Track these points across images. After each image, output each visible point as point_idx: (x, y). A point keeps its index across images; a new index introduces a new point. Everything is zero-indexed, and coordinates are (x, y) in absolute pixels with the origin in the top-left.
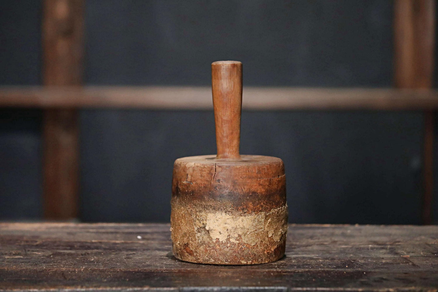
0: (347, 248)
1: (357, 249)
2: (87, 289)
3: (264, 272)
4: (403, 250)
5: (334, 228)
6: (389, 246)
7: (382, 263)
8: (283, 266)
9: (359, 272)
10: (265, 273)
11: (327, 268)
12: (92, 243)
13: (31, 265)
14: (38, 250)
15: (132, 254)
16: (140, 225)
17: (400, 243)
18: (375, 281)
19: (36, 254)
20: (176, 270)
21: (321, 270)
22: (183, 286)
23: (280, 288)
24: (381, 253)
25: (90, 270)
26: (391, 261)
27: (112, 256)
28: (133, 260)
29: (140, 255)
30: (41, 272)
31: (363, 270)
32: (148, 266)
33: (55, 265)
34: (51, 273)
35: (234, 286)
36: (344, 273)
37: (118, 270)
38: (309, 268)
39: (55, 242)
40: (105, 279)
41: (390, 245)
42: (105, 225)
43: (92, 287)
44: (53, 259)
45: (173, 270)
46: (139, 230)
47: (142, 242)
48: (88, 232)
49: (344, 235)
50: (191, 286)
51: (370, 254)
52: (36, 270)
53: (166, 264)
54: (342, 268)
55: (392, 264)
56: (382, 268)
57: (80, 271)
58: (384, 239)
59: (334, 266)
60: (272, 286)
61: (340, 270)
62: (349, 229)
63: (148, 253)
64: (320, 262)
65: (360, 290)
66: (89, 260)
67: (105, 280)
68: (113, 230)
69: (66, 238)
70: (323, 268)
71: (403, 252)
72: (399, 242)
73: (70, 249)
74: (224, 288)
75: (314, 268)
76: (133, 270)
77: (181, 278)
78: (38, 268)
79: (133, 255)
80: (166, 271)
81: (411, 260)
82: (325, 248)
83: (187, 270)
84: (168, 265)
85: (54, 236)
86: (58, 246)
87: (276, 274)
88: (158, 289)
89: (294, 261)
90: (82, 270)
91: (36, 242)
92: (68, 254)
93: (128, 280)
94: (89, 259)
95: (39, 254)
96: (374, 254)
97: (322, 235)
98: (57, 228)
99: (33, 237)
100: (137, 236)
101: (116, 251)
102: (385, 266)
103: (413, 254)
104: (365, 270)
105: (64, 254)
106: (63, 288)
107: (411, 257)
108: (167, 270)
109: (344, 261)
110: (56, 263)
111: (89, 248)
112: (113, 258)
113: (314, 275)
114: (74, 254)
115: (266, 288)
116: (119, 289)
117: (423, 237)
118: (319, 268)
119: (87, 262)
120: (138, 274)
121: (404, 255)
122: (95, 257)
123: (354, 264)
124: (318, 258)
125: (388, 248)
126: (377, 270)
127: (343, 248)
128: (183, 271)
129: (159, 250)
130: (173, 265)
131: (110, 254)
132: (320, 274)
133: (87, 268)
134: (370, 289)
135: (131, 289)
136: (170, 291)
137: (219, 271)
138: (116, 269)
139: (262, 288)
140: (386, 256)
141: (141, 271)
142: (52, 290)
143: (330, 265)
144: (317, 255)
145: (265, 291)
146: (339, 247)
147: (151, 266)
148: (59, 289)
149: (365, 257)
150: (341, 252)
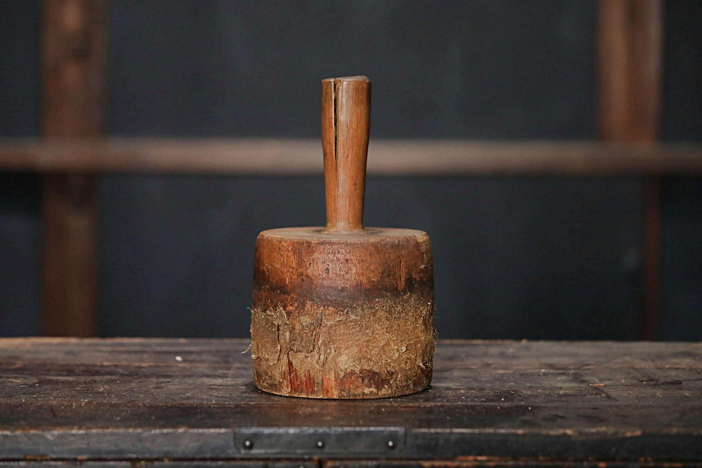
0: (505, 374)
1: (522, 374)
2: (89, 431)
4: (594, 376)
5: (487, 346)
6: (572, 371)
7: (558, 394)
9: (521, 407)
10: (372, 408)
11: (471, 401)
12: (103, 366)
13: (3, 397)
14: (16, 375)
15: (164, 382)
16: (182, 341)
17: (589, 367)
18: (545, 419)
19: (12, 381)
20: (232, 404)
21: (460, 405)
22: (240, 427)
23: (393, 429)
24: (559, 380)
25: (96, 403)
26: (573, 391)
27: (132, 385)
28: (165, 391)
29: (177, 384)
30: (18, 406)
31: (527, 404)
32: (188, 398)
33: (41, 397)
34: (33, 408)
35: (321, 426)
36: (497, 408)
37: (140, 404)
38: (443, 402)
39: (45, 365)
40: (117, 417)
41: (574, 369)
42: (126, 340)
43: (96, 427)
44: (38, 389)
45: (226, 404)
46: (178, 349)
47: (181, 365)
48: (99, 351)
49: (502, 355)
50: (252, 426)
51: (541, 382)
52: (9, 405)
53: (216, 396)
54: (495, 401)
55: (575, 395)
56: (558, 401)
57: (80, 406)
58: (566, 361)
59: (482, 399)
60: (382, 426)
61: (492, 404)
62: (512, 347)
63: (190, 381)
64: (461, 393)
65: (520, 432)
66: (95, 391)
67: (118, 418)
68: (138, 348)
69: (61, 358)
70: (465, 401)
71: (594, 379)
72: (588, 365)
73: (68, 375)
74: (305, 428)
75: (450, 402)
76: (163, 405)
77: (239, 416)
78: (13, 401)
79: (167, 384)
80: (215, 406)
81: (605, 390)
82: (472, 374)
83: (250, 404)
84: (221, 397)
85: (43, 357)
86: (49, 370)
87: (390, 409)
88: (201, 431)
90: (83, 404)
91: (15, 364)
92: (63, 382)
93: (154, 418)
94: (96, 388)
95: (18, 381)
96: (546, 383)
97: (468, 356)
98: (50, 345)
99: (10, 358)
100: (175, 356)
101: (140, 377)
102: (564, 399)
103: (609, 382)
104: (530, 404)
105: (56, 382)
106: (49, 430)
107: (605, 386)
108: (218, 404)
109: (498, 392)
110: (43, 394)
111: (97, 373)
112: (135, 388)
113: (450, 411)
114: (73, 382)
115: (372, 429)
116: (139, 430)
117: (627, 358)
118: (458, 402)
119: (92, 393)
120: (171, 410)
121: (594, 384)
122: (105, 386)
123: (515, 396)
124: (459, 387)
125: (570, 374)
126: (549, 405)
127: (499, 374)
128: (242, 406)
129: (208, 376)
130: (229, 397)
131: (130, 382)
132: (459, 410)
133: (91, 401)
134: (535, 431)
135: (158, 431)
136: (220, 434)
137: (299, 406)
138: (137, 403)
139: (364, 429)
140: (566, 385)
141: (176, 405)
142: (32, 432)
143: (477, 397)
144: (458, 384)
145: (370, 433)
146: (494, 372)
147: (194, 398)
148: (43, 430)
149: (532, 387)
150: (496, 379)
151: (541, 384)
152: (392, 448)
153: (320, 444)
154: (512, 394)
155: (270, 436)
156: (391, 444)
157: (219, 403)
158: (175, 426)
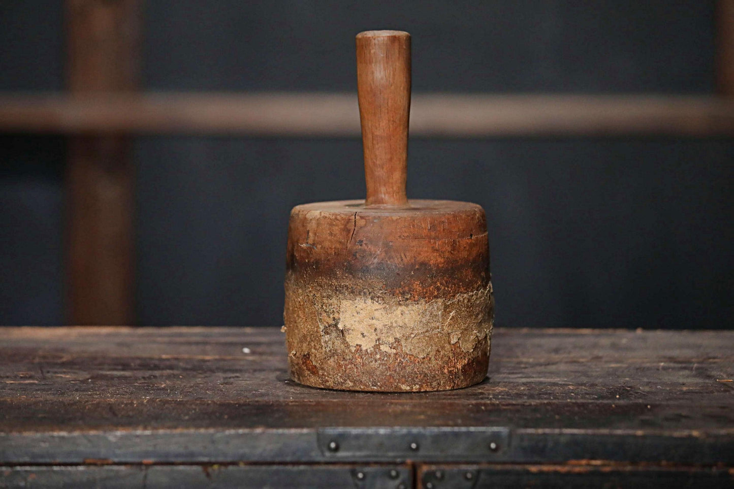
0: (619, 367)
1: (637, 369)
2: (155, 432)
3: (469, 405)
4: (721, 371)
5: (598, 336)
6: (696, 365)
7: (681, 391)
8: (503, 395)
9: (638, 405)
10: (471, 406)
11: (582, 398)
12: (161, 360)
13: (53, 394)
14: (64, 370)
15: (233, 377)
16: (248, 330)
17: (715, 360)
18: (667, 419)
19: (61, 377)
20: (313, 401)
21: (570, 402)
22: (324, 426)
23: (495, 429)
24: (680, 376)
25: (159, 401)
26: (698, 388)
27: (197, 381)
28: (235, 387)
29: (248, 379)
30: (72, 404)
31: (645, 402)
32: (262, 395)
33: (97, 395)
34: (90, 406)
35: (415, 426)
36: (612, 407)
37: (210, 402)
38: (550, 399)
39: (95, 359)
40: (185, 416)
41: (698, 363)
42: (184, 330)
43: (163, 427)
44: (92, 385)
45: (306, 402)
46: (245, 339)
47: (251, 358)
48: (154, 342)
49: (614, 346)
51: (661, 378)
52: (62, 402)
53: (293, 392)
54: (609, 398)
55: (701, 393)
56: (680, 399)
57: (142, 404)
58: (687, 353)
59: (594, 396)
60: (483, 425)
61: (605, 401)
62: (625, 337)
63: (261, 375)
64: (570, 389)
65: (640, 433)
66: (157, 387)
67: (187, 417)
69: (114, 351)
70: (575, 398)
71: (721, 373)
72: (714, 358)
73: (123, 370)
74: (397, 428)
75: (558, 399)
76: (236, 402)
77: (321, 414)
78: (67, 399)
79: (236, 379)
80: (293, 403)
82: (581, 369)
83: (332, 401)
84: (299, 394)
85: (92, 349)
86: (101, 364)
87: (489, 408)
88: (280, 431)
89: (522, 388)
90: (145, 401)
91: (61, 358)
92: (119, 378)
93: (226, 417)
94: (156, 384)
95: (68, 376)
96: (667, 378)
97: (575, 347)
98: (98, 335)
99: (57, 350)
100: (243, 348)
101: (205, 372)
102: (687, 396)
104: (649, 402)
105: (112, 378)
106: (111, 430)
108: (296, 402)
109: (612, 389)
110: (98, 390)
111: (156, 367)
112: (200, 384)
113: (557, 409)
114: (130, 377)
115: (472, 429)
116: (211, 431)
118: (567, 399)
119: (153, 390)
120: (244, 408)
121: (721, 379)
122: (167, 381)
123: (631, 392)
124: (567, 383)
125: (694, 368)
126: (671, 402)
127: (612, 368)
128: (324, 403)
129: (281, 370)
130: (308, 393)
131: (194, 377)
132: (568, 408)
133: (153, 398)
134: (657, 432)
135: (232, 432)
136: (302, 435)
137: (388, 404)
138: (205, 400)
139: (463, 429)
140: (689, 380)
141: (250, 403)
142: (92, 433)
143: (588, 394)
144: (565, 379)
145: (469, 434)
146: (606, 366)
147: (268, 395)
148: (105, 431)
149: (650, 382)
150: (609, 374)
151: (660, 379)
152: (496, 450)
153: (414, 446)
154: (628, 391)
155: (357, 437)
156: (493, 446)
157: (297, 400)
158: (252, 426)
